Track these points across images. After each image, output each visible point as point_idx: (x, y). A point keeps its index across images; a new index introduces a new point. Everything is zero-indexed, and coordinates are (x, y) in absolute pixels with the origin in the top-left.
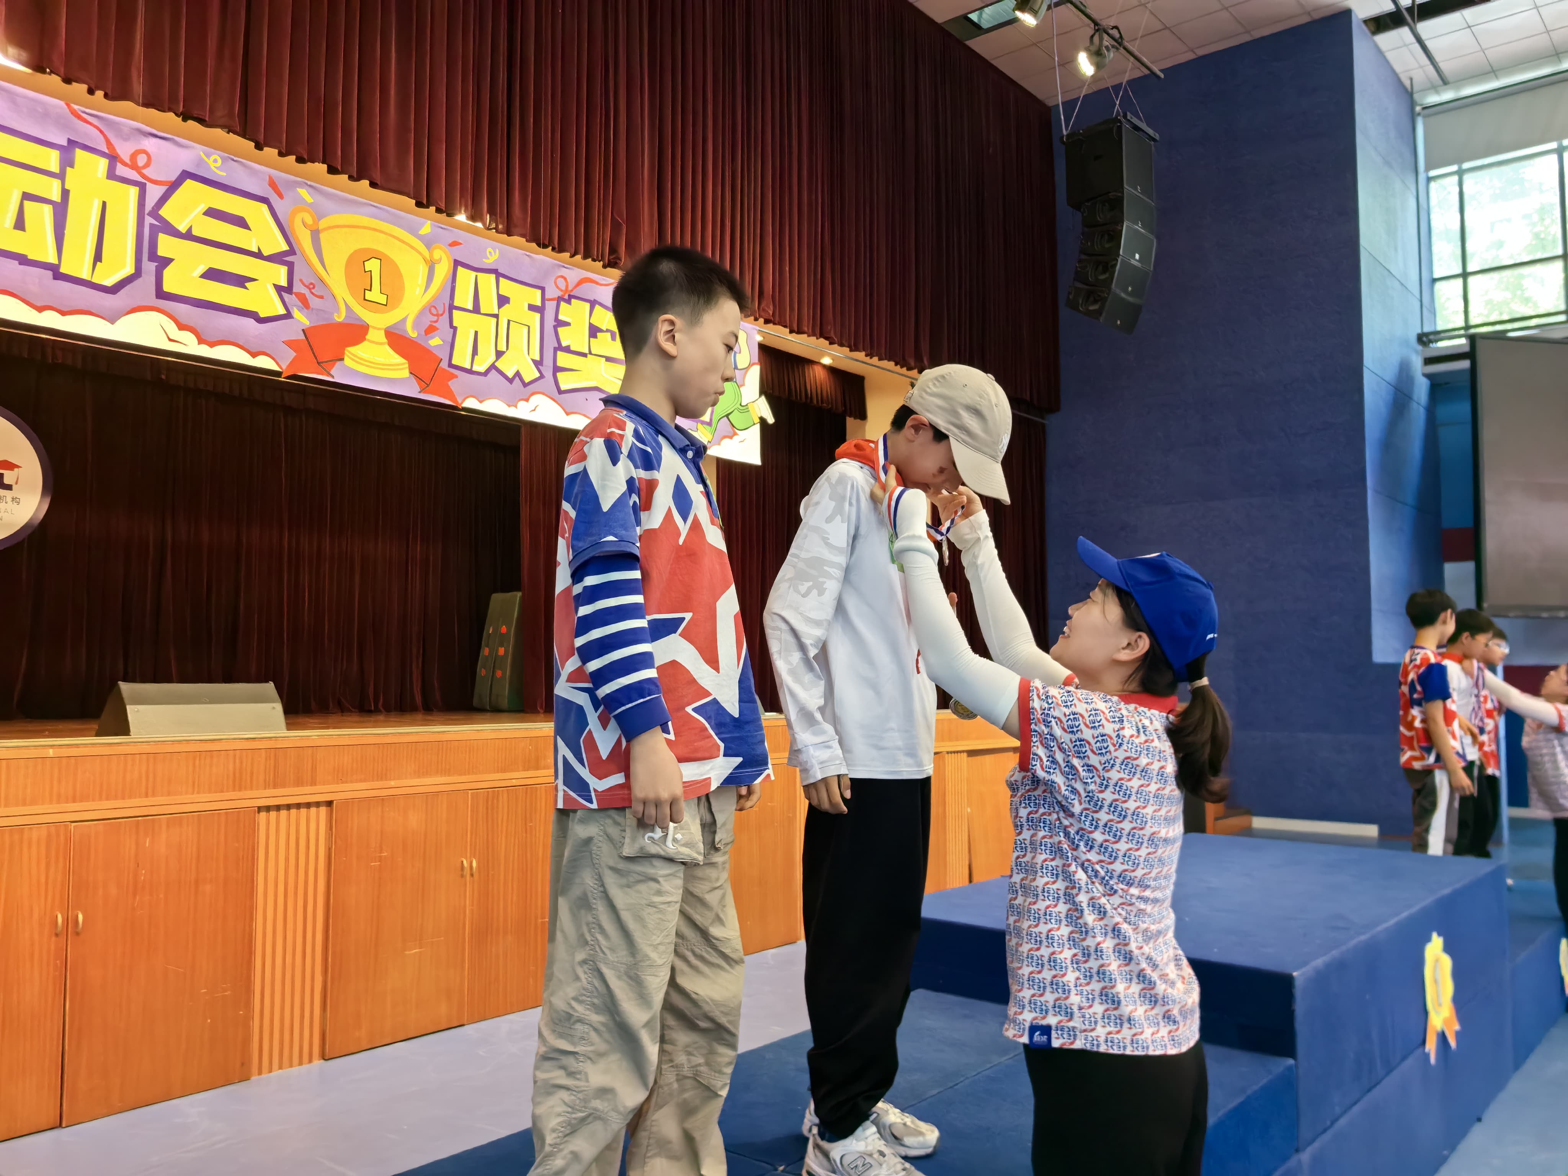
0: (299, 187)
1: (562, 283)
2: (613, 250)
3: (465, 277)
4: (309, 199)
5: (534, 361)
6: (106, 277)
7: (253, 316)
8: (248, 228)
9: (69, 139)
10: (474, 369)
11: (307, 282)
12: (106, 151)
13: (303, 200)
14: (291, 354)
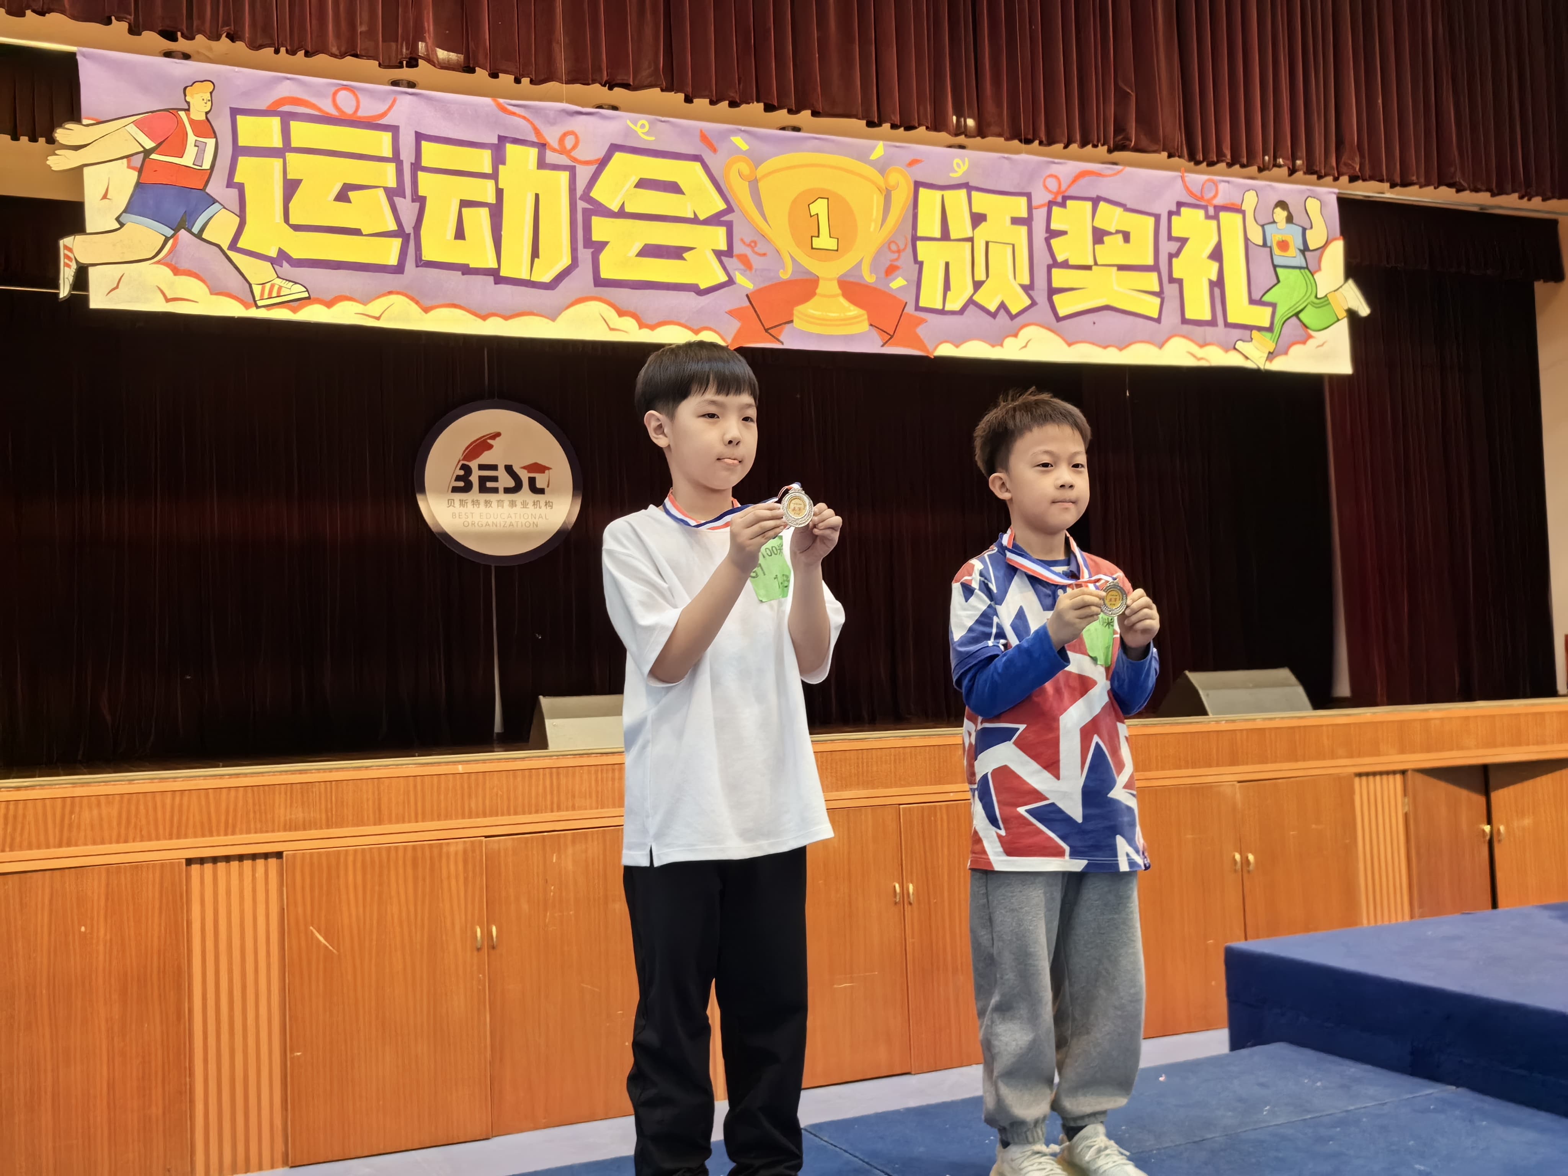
0: (733, 136)
1: (1052, 184)
2: (1120, 129)
3: (929, 199)
4: (744, 147)
5: (1025, 288)
6: (545, 273)
7: (694, 289)
8: (682, 192)
9: (499, 136)
10: (947, 308)
11: (748, 241)
12: (535, 140)
13: (738, 149)
14: (735, 325)
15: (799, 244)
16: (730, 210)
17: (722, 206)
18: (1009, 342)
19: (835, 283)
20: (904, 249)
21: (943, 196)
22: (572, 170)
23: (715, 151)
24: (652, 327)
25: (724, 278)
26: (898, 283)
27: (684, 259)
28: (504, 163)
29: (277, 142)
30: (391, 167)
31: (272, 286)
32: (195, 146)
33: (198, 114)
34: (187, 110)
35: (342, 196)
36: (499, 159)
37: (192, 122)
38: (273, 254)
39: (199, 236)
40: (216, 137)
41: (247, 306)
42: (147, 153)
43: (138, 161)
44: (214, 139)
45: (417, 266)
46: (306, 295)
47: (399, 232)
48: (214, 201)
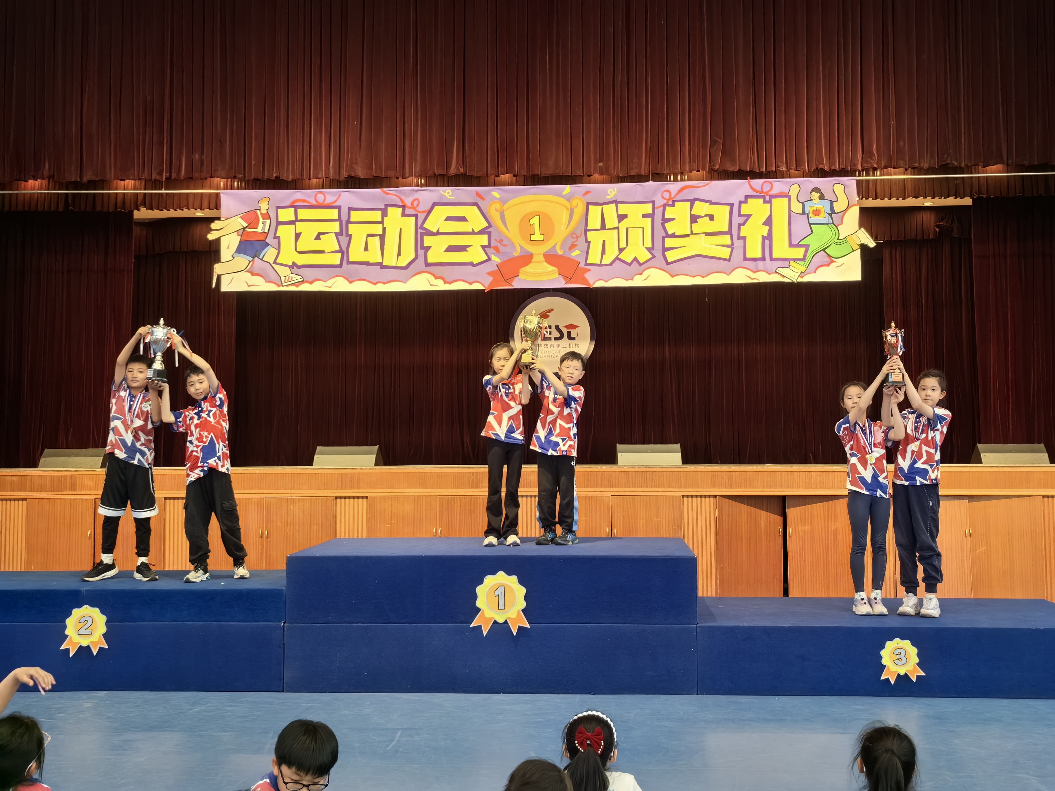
0: (494, 192)
1: (667, 195)
3: (595, 210)
4: (498, 196)
5: (648, 249)
6: (403, 262)
7: (471, 264)
8: (467, 220)
9: (385, 204)
10: (602, 263)
11: (498, 240)
12: (401, 204)
13: (495, 197)
14: (490, 279)
15: (523, 238)
16: (490, 226)
17: (486, 225)
18: (637, 278)
19: (542, 256)
20: (580, 236)
21: (602, 208)
22: (416, 216)
23: (483, 199)
24: (450, 283)
25: (486, 258)
26: (575, 253)
27: (467, 251)
28: (386, 216)
29: (293, 218)
30: (338, 223)
31: (289, 277)
32: (263, 223)
33: (264, 211)
34: (260, 210)
35: (318, 238)
36: (384, 214)
37: (262, 214)
38: (290, 264)
39: (262, 259)
40: (270, 219)
41: (279, 286)
42: (244, 228)
43: (241, 232)
44: (269, 220)
45: (347, 264)
46: (302, 280)
47: (341, 251)
48: (268, 245)
